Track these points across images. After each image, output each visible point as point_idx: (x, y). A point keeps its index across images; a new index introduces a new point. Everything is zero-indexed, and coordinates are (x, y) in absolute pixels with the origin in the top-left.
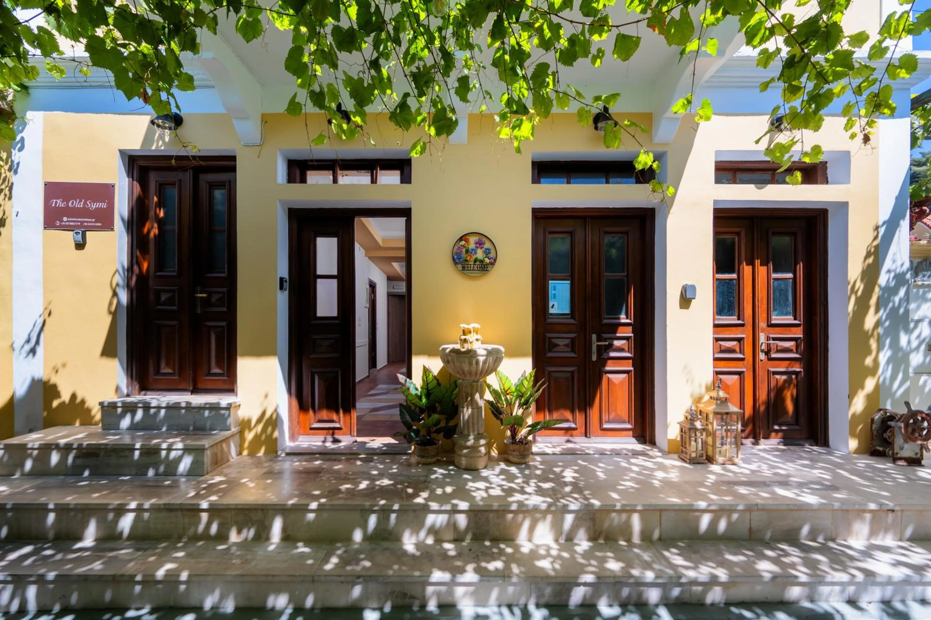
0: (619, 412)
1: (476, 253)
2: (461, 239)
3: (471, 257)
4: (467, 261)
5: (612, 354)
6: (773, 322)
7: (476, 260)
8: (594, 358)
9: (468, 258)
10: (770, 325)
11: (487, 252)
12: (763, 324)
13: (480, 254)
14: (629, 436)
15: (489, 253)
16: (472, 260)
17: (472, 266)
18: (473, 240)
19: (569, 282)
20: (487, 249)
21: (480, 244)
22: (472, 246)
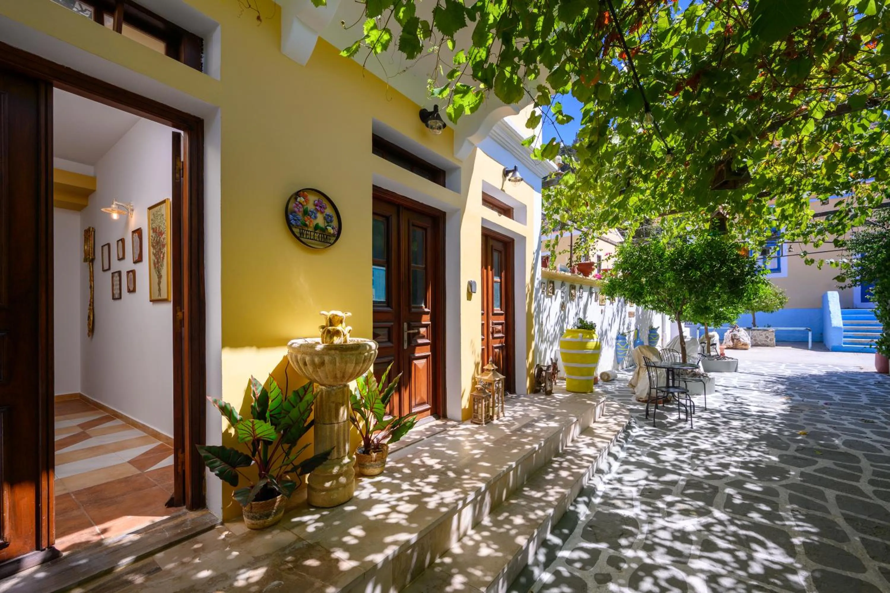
0: (422, 395)
1: (316, 217)
2: (298, 194)
3: (311, 221)
4: (306, 225)
5: (420, 341)
6: (495, 312)
7: (317, 227)
8: (406, 346)
9: (307, 223)
10: (494, 314)
11: (328, 219)
12: (491, 314)
13: (320, 220)
14: (428, 416)
15: (331, 221)
16: (312, 225)
17: (312, 234)
18: (312, 198)
19: (384, 268)
20: (328, 215)
21: (319, 207)
22: (311, 207)
